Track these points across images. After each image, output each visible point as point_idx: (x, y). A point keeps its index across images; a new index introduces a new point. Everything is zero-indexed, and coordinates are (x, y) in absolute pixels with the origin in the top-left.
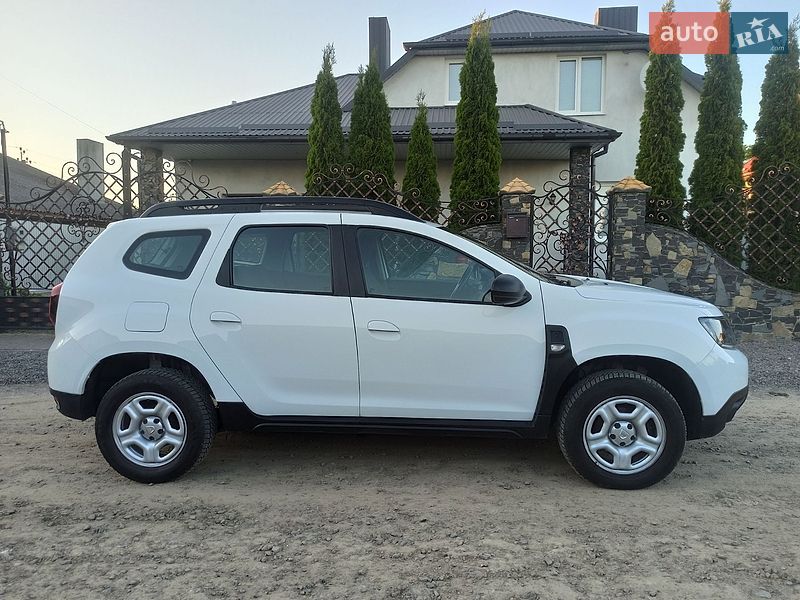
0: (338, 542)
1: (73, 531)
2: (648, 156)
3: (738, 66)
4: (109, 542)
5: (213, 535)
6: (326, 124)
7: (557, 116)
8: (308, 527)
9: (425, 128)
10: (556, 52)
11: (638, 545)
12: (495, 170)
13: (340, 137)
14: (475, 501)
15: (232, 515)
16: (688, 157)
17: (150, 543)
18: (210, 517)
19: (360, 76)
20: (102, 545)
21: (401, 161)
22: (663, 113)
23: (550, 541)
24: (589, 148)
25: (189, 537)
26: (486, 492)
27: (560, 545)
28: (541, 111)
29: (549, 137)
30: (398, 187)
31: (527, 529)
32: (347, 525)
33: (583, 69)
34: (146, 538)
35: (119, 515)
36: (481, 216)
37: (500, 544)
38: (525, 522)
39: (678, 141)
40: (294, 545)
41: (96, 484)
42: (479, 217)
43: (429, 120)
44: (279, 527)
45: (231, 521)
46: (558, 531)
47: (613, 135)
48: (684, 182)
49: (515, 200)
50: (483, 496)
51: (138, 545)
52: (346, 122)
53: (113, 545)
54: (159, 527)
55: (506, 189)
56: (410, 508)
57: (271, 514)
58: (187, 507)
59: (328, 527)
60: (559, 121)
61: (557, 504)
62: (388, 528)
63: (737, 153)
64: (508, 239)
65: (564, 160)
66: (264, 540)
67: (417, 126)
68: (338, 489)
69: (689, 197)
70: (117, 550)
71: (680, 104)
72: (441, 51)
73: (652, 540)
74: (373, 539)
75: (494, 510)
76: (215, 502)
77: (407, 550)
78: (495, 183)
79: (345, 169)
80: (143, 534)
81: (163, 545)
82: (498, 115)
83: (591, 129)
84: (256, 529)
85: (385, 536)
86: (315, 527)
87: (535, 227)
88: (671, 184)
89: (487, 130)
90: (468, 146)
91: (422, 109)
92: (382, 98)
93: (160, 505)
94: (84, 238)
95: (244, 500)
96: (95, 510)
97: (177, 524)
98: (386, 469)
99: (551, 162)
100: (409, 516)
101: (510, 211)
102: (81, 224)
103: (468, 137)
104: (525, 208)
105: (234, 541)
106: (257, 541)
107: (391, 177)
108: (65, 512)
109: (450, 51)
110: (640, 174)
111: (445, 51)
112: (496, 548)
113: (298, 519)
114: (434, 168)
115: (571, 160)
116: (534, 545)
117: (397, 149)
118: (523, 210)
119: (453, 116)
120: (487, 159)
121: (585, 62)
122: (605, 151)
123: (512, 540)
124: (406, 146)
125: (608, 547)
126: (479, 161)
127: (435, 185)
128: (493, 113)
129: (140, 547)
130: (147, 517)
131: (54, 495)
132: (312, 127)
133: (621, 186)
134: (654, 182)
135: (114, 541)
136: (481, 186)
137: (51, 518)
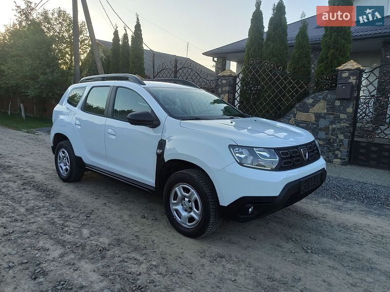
36: (326, 84)
42: (325, 85)
49: (345, 75)
64: (339, 99)
87: (361, 92)
101: (342, 81)
104: (353, 80)
118: (350, 81)
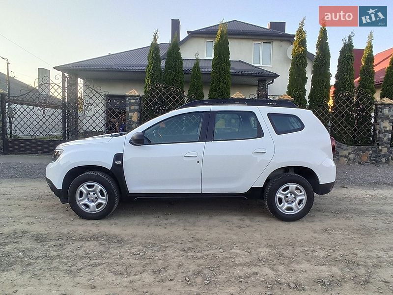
0: (169, 251)
1: (49, 245)
2: (293, 85)
3: (329, 50)
4: (66, 250)
5: (113, 247)
6: (154, 65)
7: (252, 66)
8: (154, 244)
9: (199, 68)
10: (252, 39)
11: (295, 251)
12: (229, 88)
13: (161, 70)
14: (226, 233)
15: (120, 239)
16: (308, 87)
17: (85, 251)
18: (110, 239)
19: (170, 44)
20: (63, 251)
21: (187, 82)
22: (299, 68)
23: (260, 250)
24: (266, 81)
25: (102, 249)
26: (231, 229)
27: (264, 252)
28: (246, 63)
29: (249, 75)
30: (186, 94)
31: (250, 245)
32: (171, 244)
33: (263, 47)
34: (83, 249)
35: (69, 238)
37: (239, 251)
38: (248, 242)
39: (305, 80)
40: (149, 252)
41: (57, 224)
43: (200, 65)
44: (141, 244)
45: (121, 241)
46: (263, 245)
47: (276, 76)
48: (307, 97)
50: (230, 231)
51: (80, 252)
52: (163, 64)
53: (68, 252)
54: (88, 244)
55: (233, 96)
56: (198, 236)
57: (137, 239)
58: (99, 235)
59: (163, 244)
60: (253, 68)
61: (261, 234)
62: (189, 245)
63: (328, 87)
65: (255, 86)
66: (136, 250)
67: (195, 67)
68: (165, 228)
69: (308, 104)
70: (71, 254)
71: (306, 64)
72: (203, 35)
73: (301, 249)
74: (183, 250)
75: (235, 237)
76: (111, 233)
77: (199, 255)
78: (228, 94)
79: (162, 85)
80: (81, 246)
81: (91, 252)
82: (230, 64)
83: (267, 73)
84: (131, 245)
85: (189, 249)
86: (158, 244)
88: (302, 98)
89: (226, 71)
90: (217, 77)
91: (197, 60)
92: (179, 54)
93: (87, 234)
94: (44, 113)
95: (124, 232)
96: (58, 236)
97: (96, 243)
98: (185, 219)
99: (250, 85)
100: (198, 240)
102: (43, 106)
103: (217, 73)
105: (122, 250)
106: (133, 250)
107: (182, 89)
108: (45, 236)
109: (207, 36)
110: (289, 93)
111: (205, 36)
112: (237, 253)
113: (149, 241)
114: (201, 86)
115: (258, 86)
116: (253, 252)
117: (186, 77)
119: (211, 64)
120: (225, 83)
121: (264, 44)
122: (273, 82)
123: (244, 250)
124: (190, 76)
125: (284, 252)
126: (222, 84)
127: (202, 94)
128: (228, 63)
129: (81, 253)
130: (82, 239)
131: (39, 228)
132: (148, 66)
133: (282, 98)
134: (295, 97)
135: (68, 250)
136: (222, 95)
137: (39, 239)
